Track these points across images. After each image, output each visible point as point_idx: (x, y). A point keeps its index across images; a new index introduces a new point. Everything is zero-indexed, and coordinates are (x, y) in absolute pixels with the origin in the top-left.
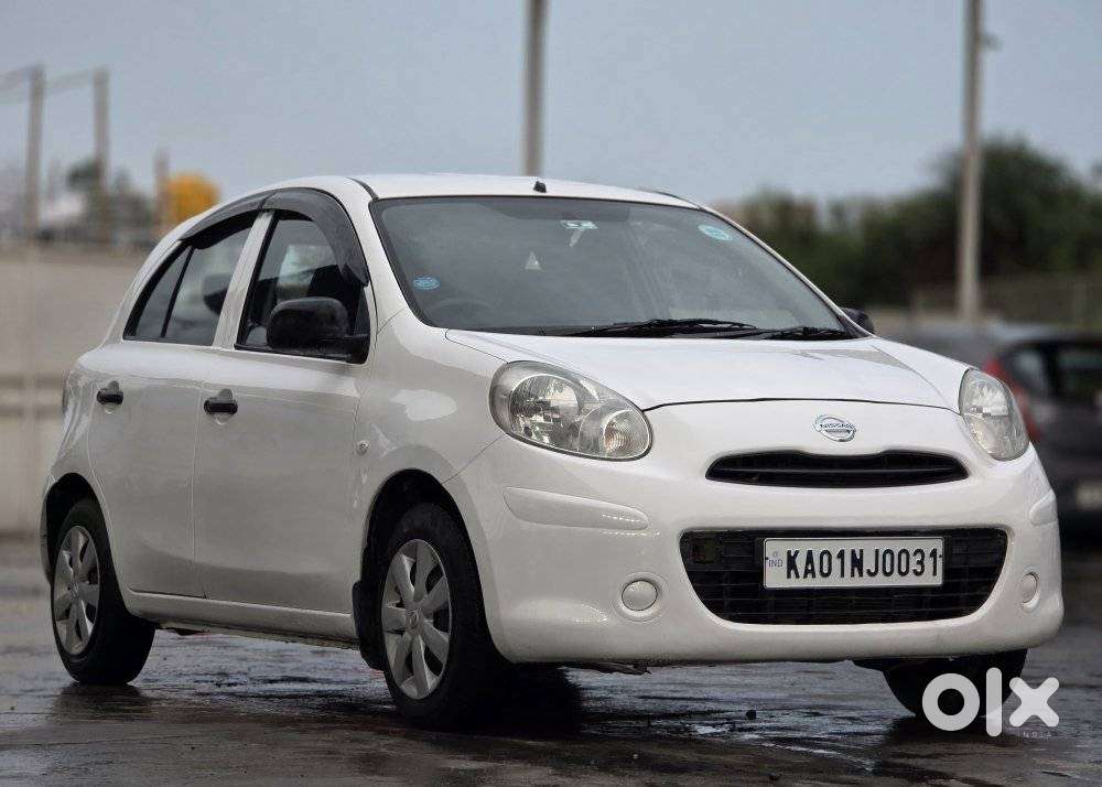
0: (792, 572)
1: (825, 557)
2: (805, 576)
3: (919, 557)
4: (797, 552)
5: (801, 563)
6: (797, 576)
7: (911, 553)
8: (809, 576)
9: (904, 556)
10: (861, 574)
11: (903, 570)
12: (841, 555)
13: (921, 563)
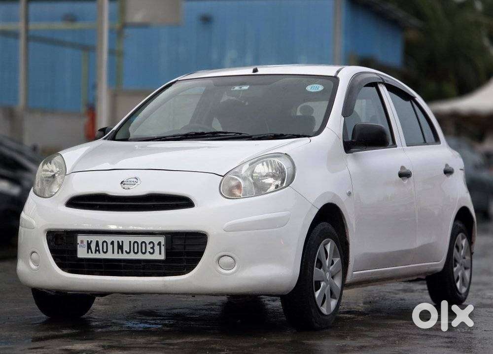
0: (90, 250)
1: (105, 244)
2: (95, 253)
3: (151, 245)
4: (91, 241)
5: (93, 246)
6: (92, 253)
7: (147, 243)
8: (98, 252)
9: (144, 245)
10: (122, 253)
11: (144, 251)
12: (112, 243)
13: (153, 248)
